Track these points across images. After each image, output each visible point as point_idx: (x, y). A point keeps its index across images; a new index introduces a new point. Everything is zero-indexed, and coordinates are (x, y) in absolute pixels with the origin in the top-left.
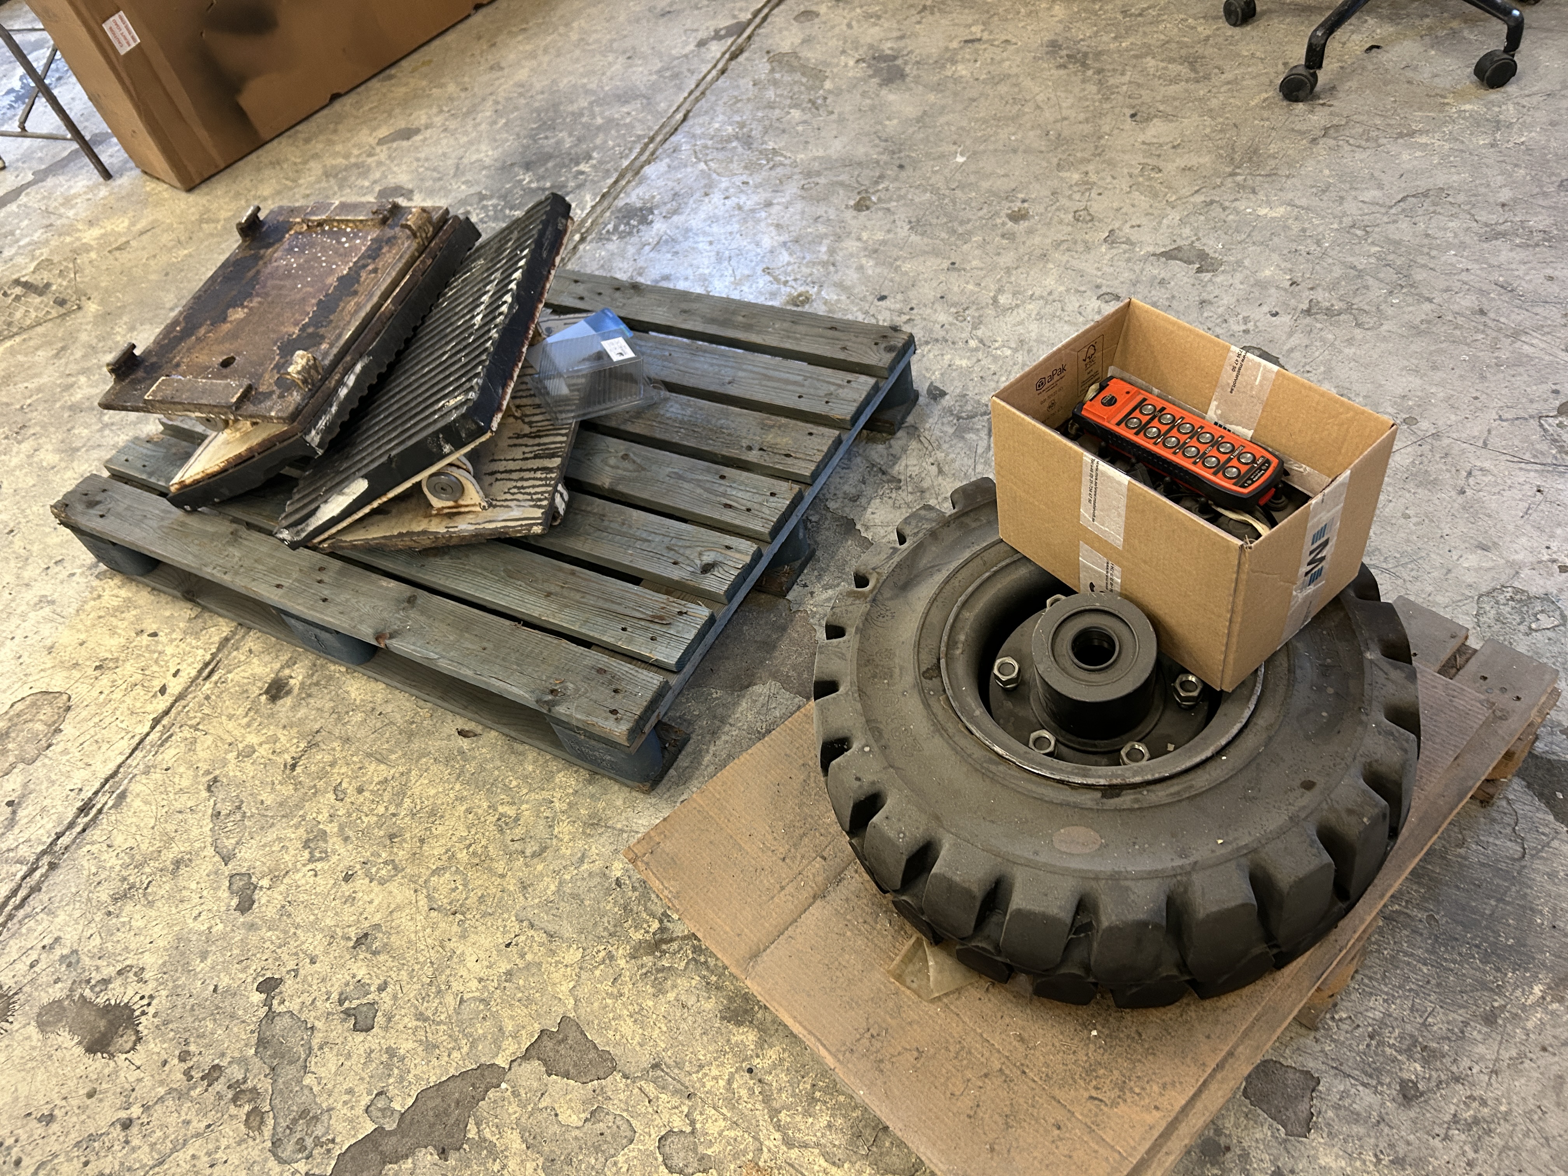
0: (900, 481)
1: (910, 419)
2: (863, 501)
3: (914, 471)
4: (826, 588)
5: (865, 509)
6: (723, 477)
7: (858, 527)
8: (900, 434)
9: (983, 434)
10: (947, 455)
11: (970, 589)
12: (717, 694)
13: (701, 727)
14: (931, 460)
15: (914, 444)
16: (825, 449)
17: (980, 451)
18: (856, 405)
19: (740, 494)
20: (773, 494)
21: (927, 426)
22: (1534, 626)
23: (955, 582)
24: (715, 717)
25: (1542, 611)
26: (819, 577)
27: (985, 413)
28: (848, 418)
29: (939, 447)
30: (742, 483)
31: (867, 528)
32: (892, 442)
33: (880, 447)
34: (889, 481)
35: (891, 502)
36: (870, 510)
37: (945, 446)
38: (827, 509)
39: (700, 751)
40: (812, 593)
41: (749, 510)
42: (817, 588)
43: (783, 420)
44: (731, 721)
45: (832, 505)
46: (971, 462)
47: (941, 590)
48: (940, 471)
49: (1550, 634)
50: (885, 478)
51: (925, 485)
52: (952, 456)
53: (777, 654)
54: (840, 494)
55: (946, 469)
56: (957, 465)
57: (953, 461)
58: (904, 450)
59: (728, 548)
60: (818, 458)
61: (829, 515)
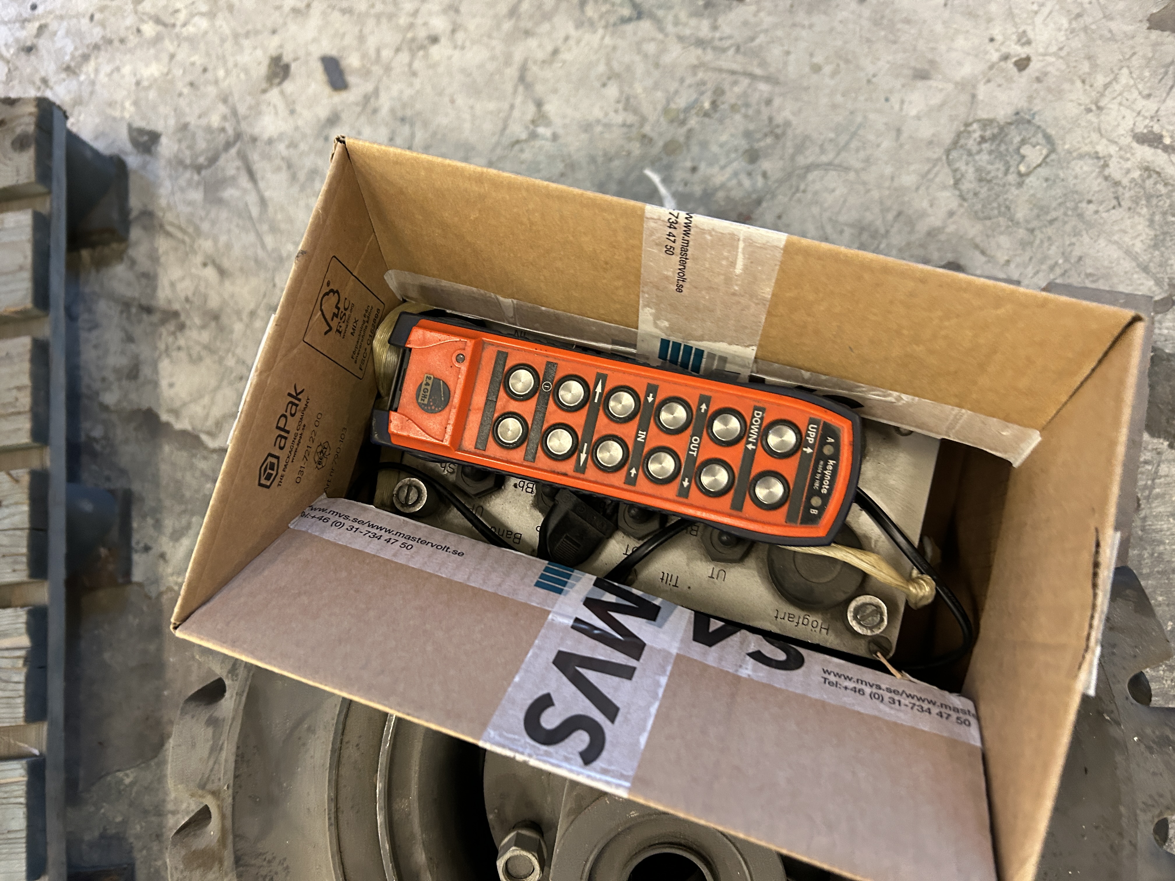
0: (176, 314)
1: (135, 202)
2: (146, 371)
3: (185, 287)
4: (177, 536)
5: (156, 384)
7: (165, 417)
8: (135, 233)
9: (244, 181)
10: (216, 240)
12: (128, 777)
14: (199, 259)
15: (163, 244)
17: (255, 211)
21: (163, 202)
22: (1023, 169)
25: (1023, 142)
26: (158, 525)
27: (228, 146)
28: (28, 304)
29: (198, 231)
31: (176, 413)
32: (132, 252)
33: (120, 270)
34: (163, 322)
35: (182, 355)
36: (164, 383)
37: (205, 226)
38: (105, 408)
40: (163, 556)
42: (165, 544)
45: (110, 398)
46: (251, 238)
48: (222, 272)
49: (1043, 172)
50: (155, 318)
51: (214, 303)
52: (223, 239)
53: (169, 674)
54: (111, 377)
55: (226, 264)
56: (237, 251)
57: (229, 246)
58: (154, 258)
61: (114, 418)
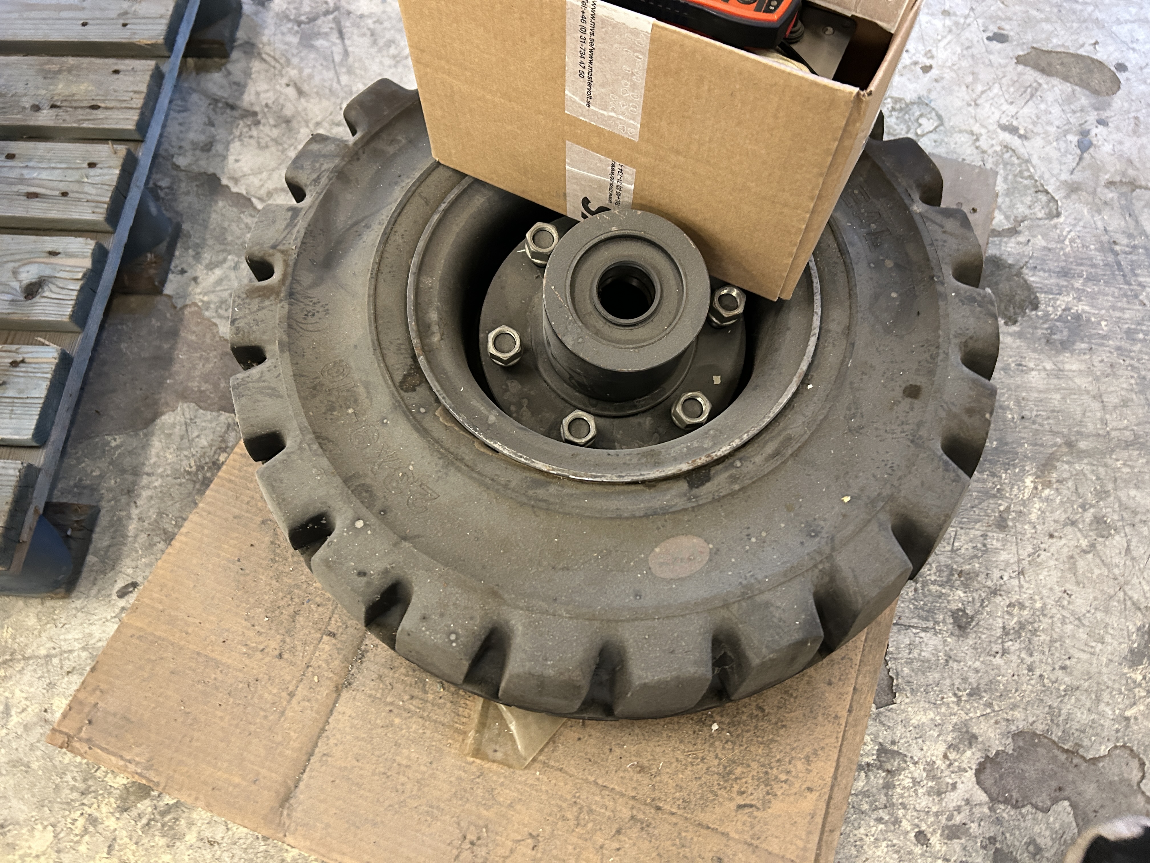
0: (255, 114)
1: (241, 35)
2: (219, 147)
3: (268, 97)
4: (211, 267)
5: (225, 158)
6: (11, 157)
7: (225, 181)
8: (235, 55)
9: (334, 37)
10: (301, 71)
11: (421, 244)
12: (116, 441)
13: (110, 490)
14: (284, 81)
15: (256, 65)
16: (144, 88)
17: (337, 58)
18: (165, 21)
19: (44, 175)
20: (92, 165)
21: (265, 39)
22: (919, 132)
23: (397, 239)
24: (123, 471)
25: (921, 115)
26: (197, 257)
27: (327, 13)
28: (160, 40)
29: (288, 62)
30: (42, 159)
31: (236, 180)
32: (230, 67)
33: (217, 76)
34: (243, 117)
35: (253, 142)
36: (231, 159)
37: (295, 61)
38: (177, 167)
39: (120, 520)
40: (195, 279)
41: (65, 194)
42: (200, 271)
43: (71, 61)
44: (147, 469)
45: (182, 161)
46: (331, 74)
47: (381, 255)
48: (300, 93)
49: (933, 136)
50: (236, 113)
51: (288, 112)
52: (307, 71)
53: (176, 367)
54: (187, 146)
55: (305, 88)
56: (317, 80)
57: (311, 77)
58: (247, 73)
59: (53, 254)
60: (138, 102)
61: (182, 175)
